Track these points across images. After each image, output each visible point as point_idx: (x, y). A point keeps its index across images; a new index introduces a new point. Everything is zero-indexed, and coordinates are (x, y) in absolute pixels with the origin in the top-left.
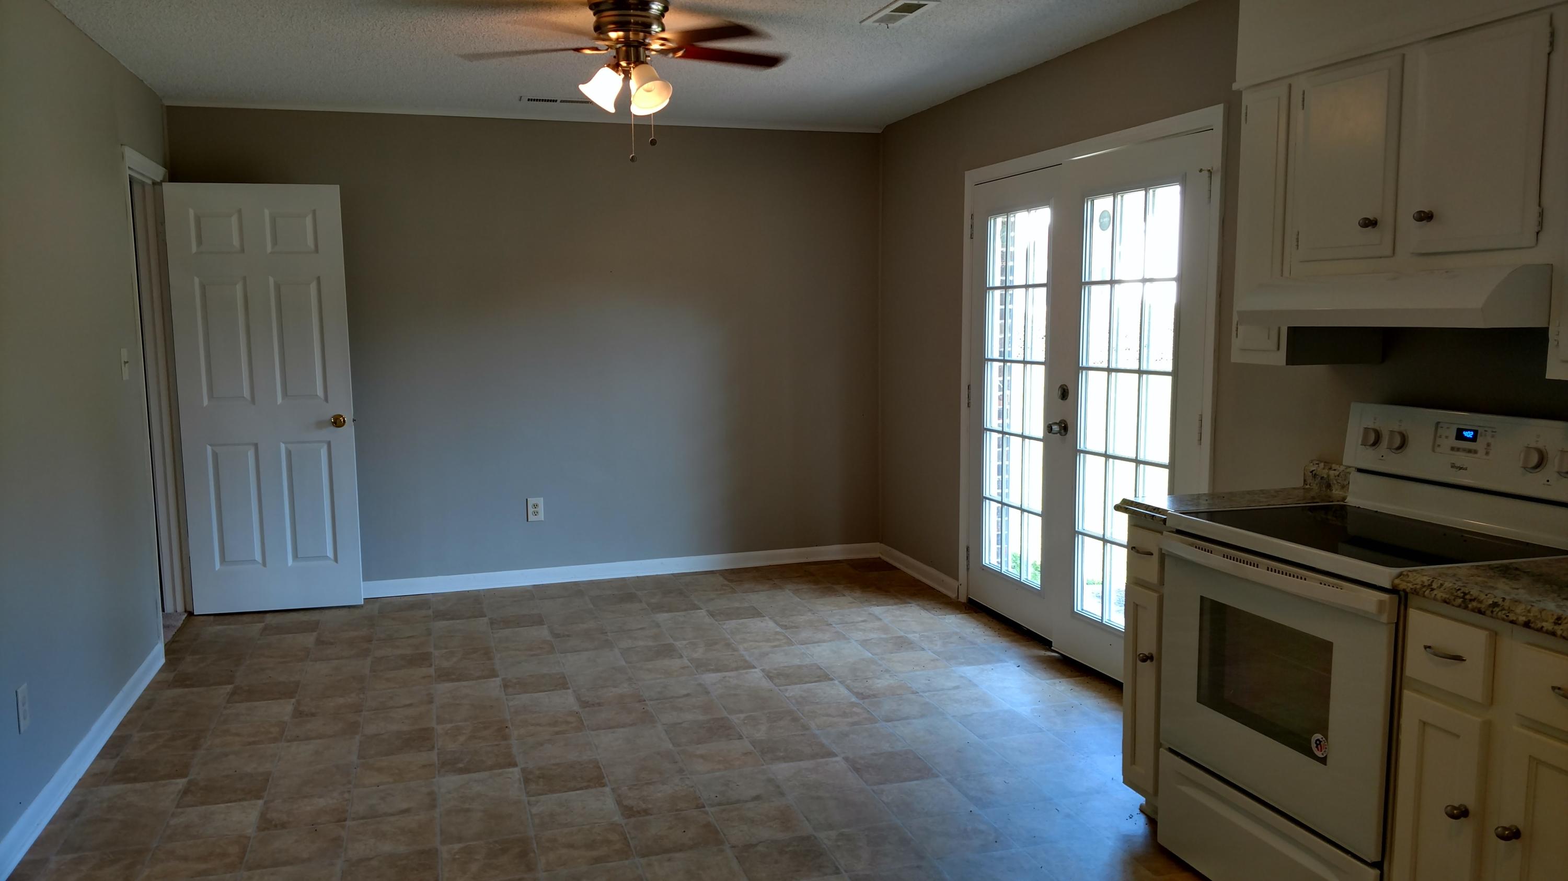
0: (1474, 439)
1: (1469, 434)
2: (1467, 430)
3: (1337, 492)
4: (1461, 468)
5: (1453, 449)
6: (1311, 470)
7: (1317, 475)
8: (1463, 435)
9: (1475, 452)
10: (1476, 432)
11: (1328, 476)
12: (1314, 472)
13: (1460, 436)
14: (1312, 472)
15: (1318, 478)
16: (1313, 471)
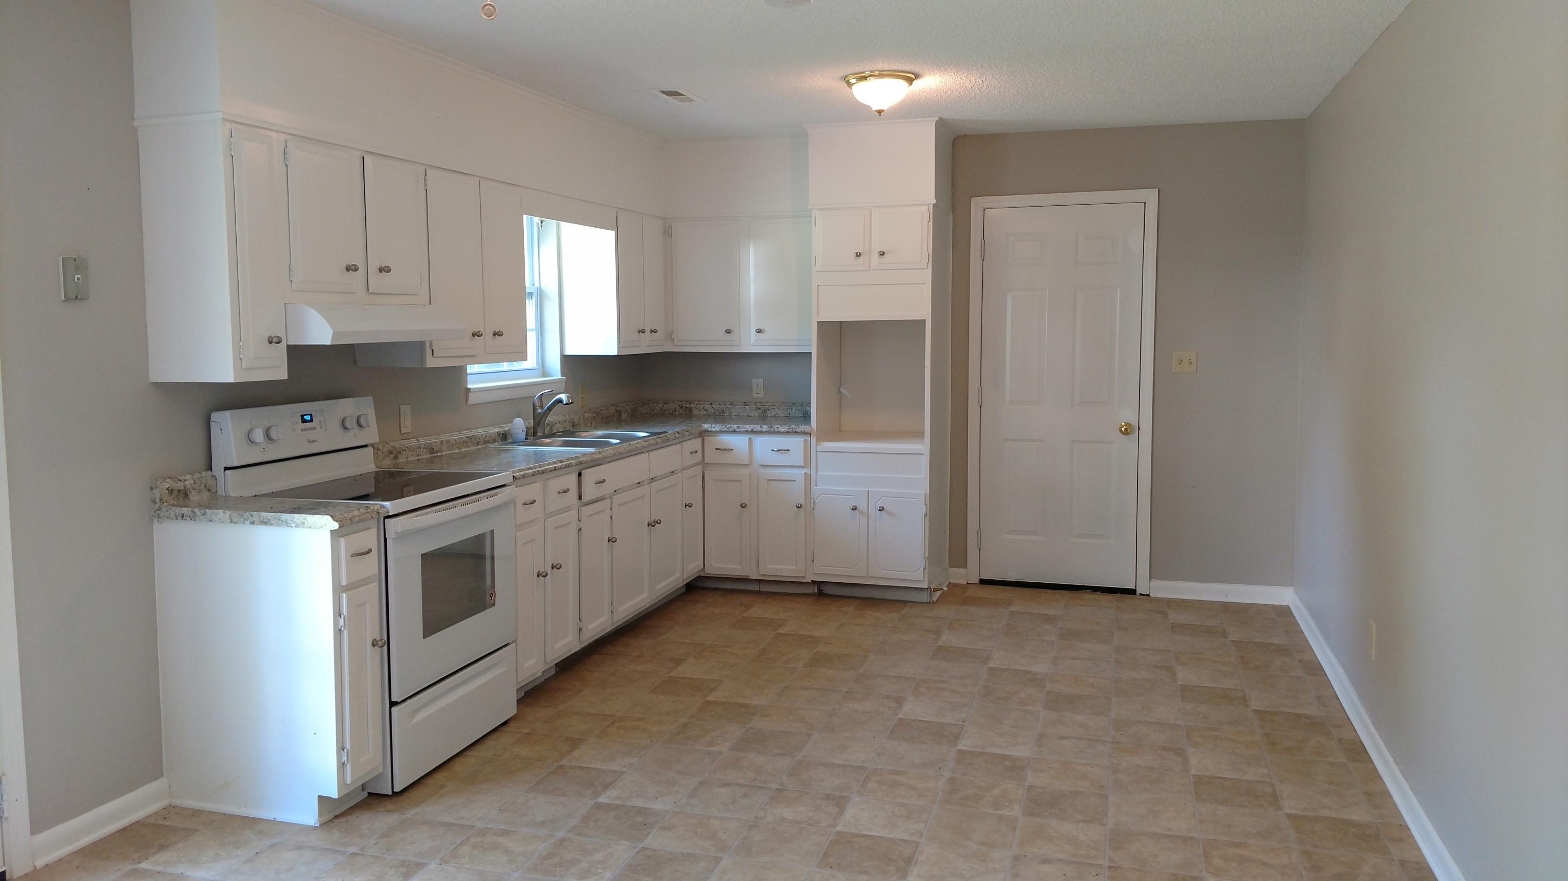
0: (311, 420)
1: (307, 418)
2: (306, 415)
3: (195, 499)
4: (314, 441)
5: (302, 430)
6: (166, 488)
7: (173, 490)
8: (305, 419)
9: (315, 428)
10: (311, 415)
11: (185, 487)
12: (170, 489)
13: (304, 421)
14: (168, 489)
15: (174, 492)
16: (169, 487)
